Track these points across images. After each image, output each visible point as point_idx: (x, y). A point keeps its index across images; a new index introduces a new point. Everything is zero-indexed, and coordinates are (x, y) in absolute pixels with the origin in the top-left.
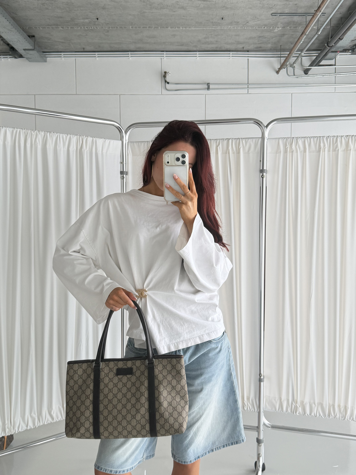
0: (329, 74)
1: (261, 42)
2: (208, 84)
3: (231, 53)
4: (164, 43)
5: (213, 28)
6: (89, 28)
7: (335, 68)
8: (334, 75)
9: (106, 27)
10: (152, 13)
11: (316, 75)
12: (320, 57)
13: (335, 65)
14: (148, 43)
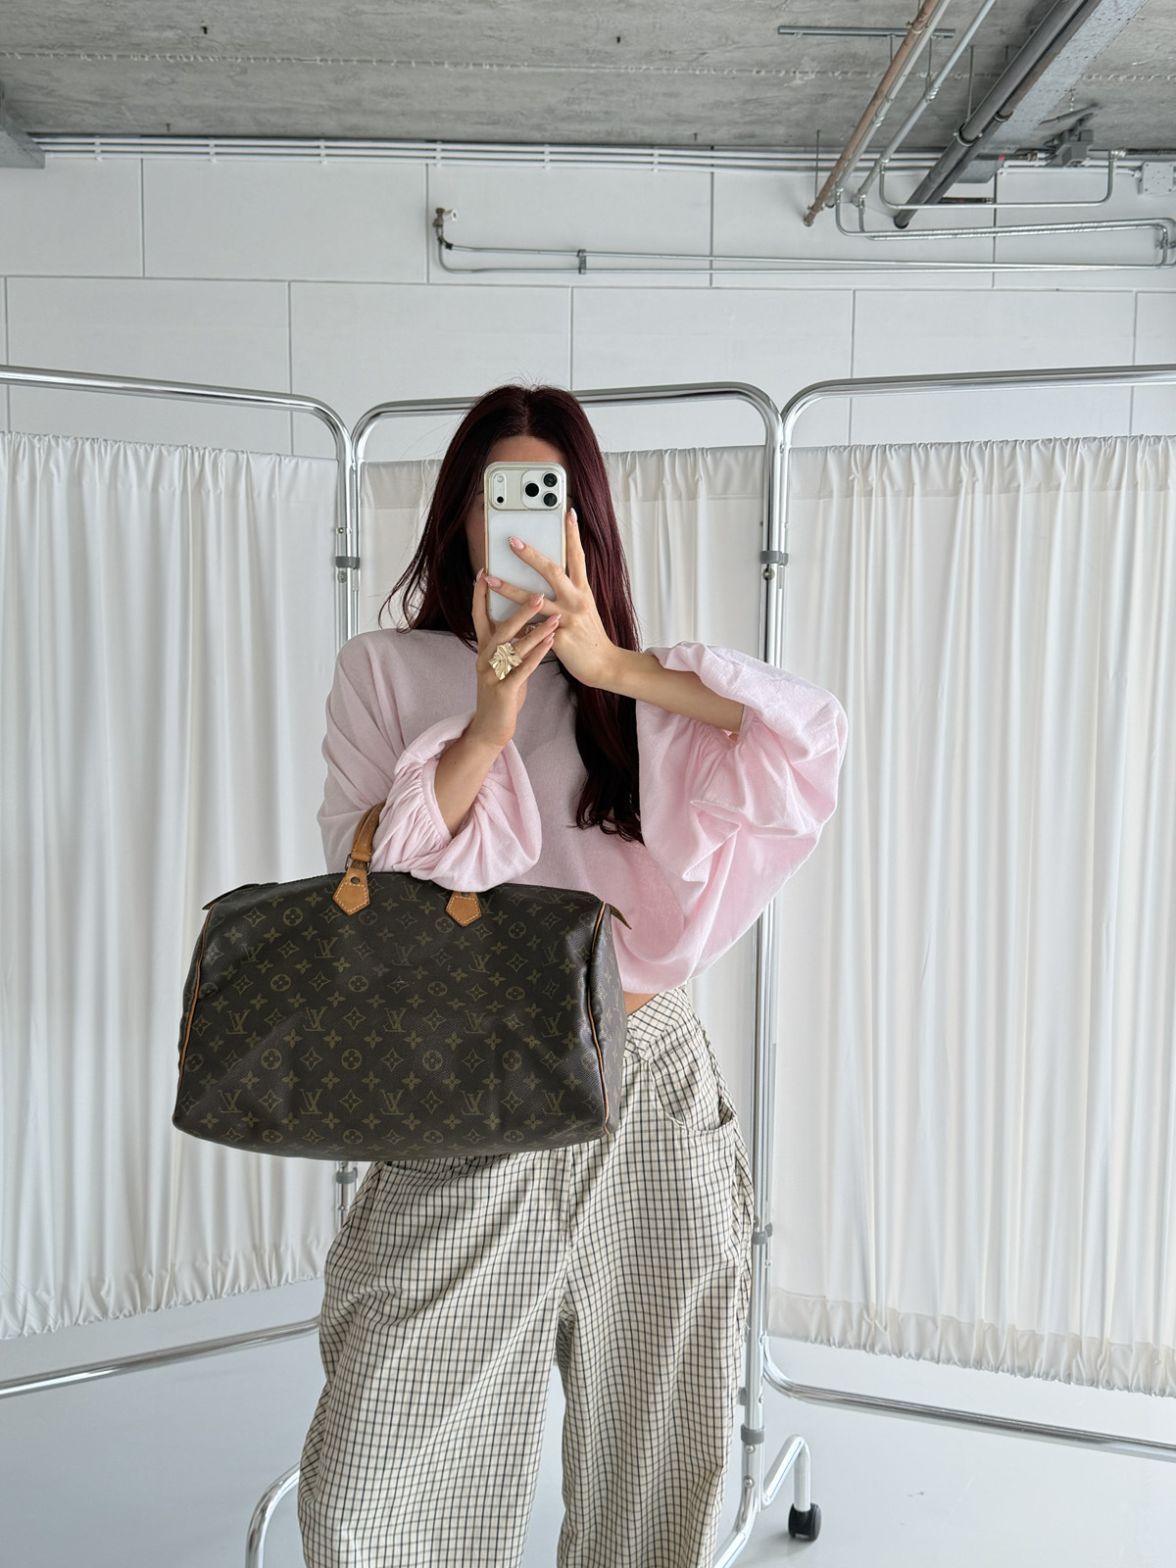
0: (972, 231)
1: (754, 117)
2: (579, 251)
3: (657, 152)
4: (434, 113)
5: (592, 71)
6: (178, 58)
7: (995, 210)
8: (990, 233)
9: (237, 58)
10: (385, 14)
11: (930, 232)
12: (940, 174)
13: (994, 201)
14: (380, 113)
